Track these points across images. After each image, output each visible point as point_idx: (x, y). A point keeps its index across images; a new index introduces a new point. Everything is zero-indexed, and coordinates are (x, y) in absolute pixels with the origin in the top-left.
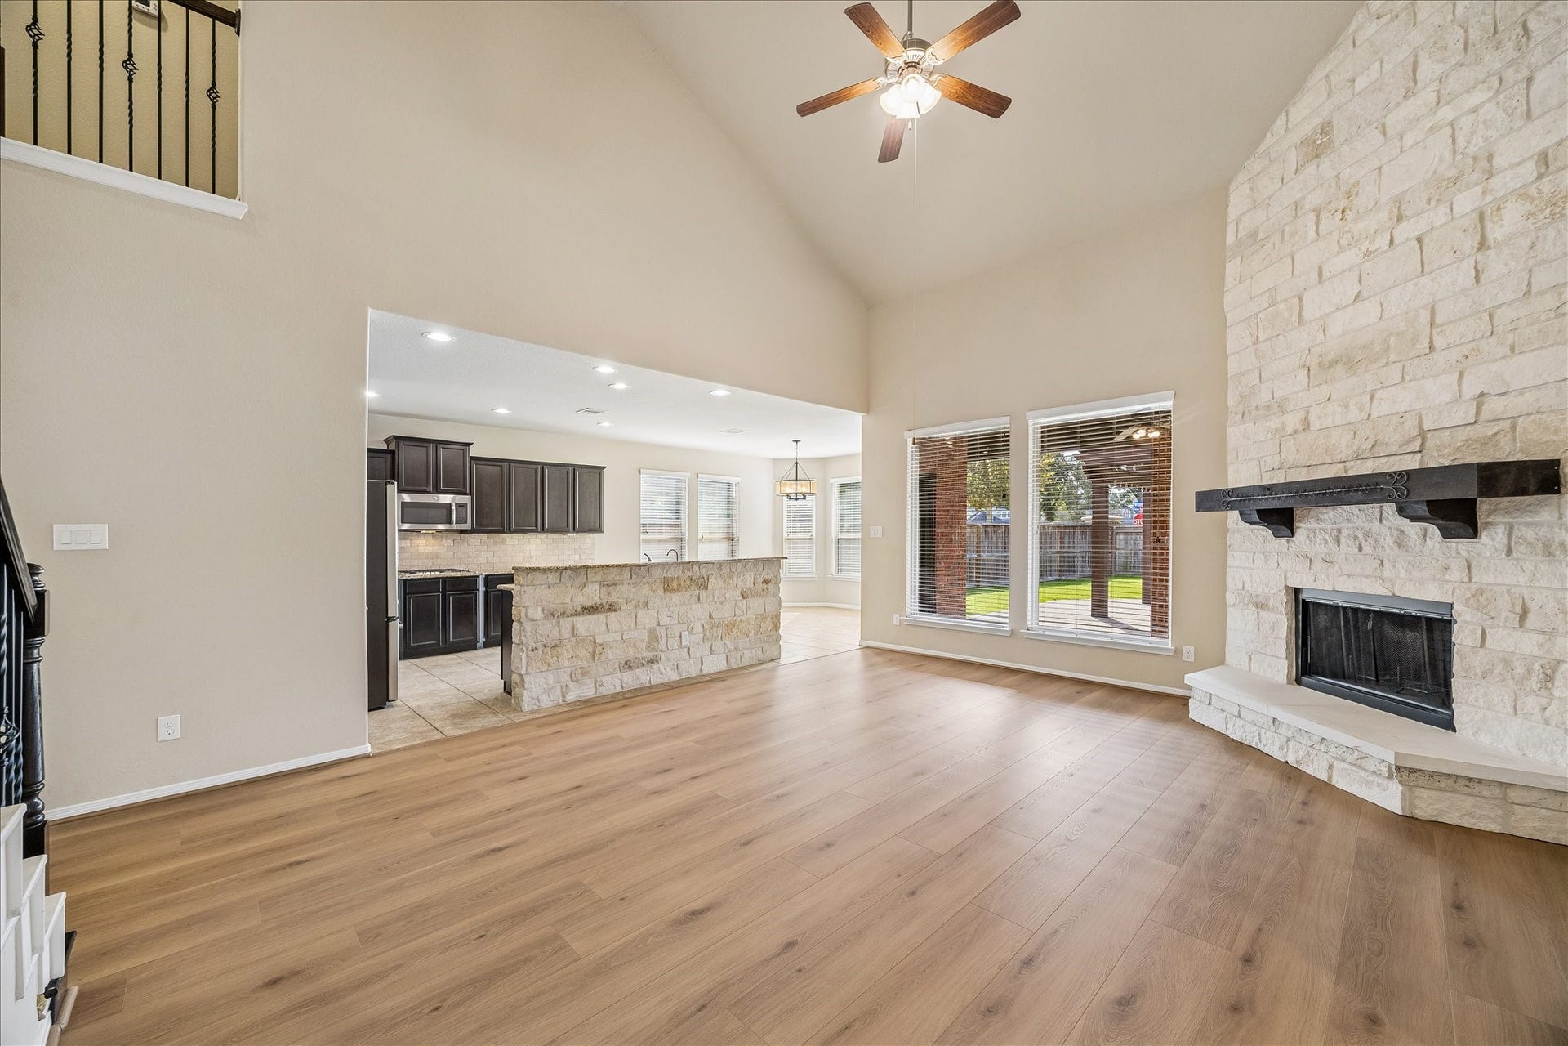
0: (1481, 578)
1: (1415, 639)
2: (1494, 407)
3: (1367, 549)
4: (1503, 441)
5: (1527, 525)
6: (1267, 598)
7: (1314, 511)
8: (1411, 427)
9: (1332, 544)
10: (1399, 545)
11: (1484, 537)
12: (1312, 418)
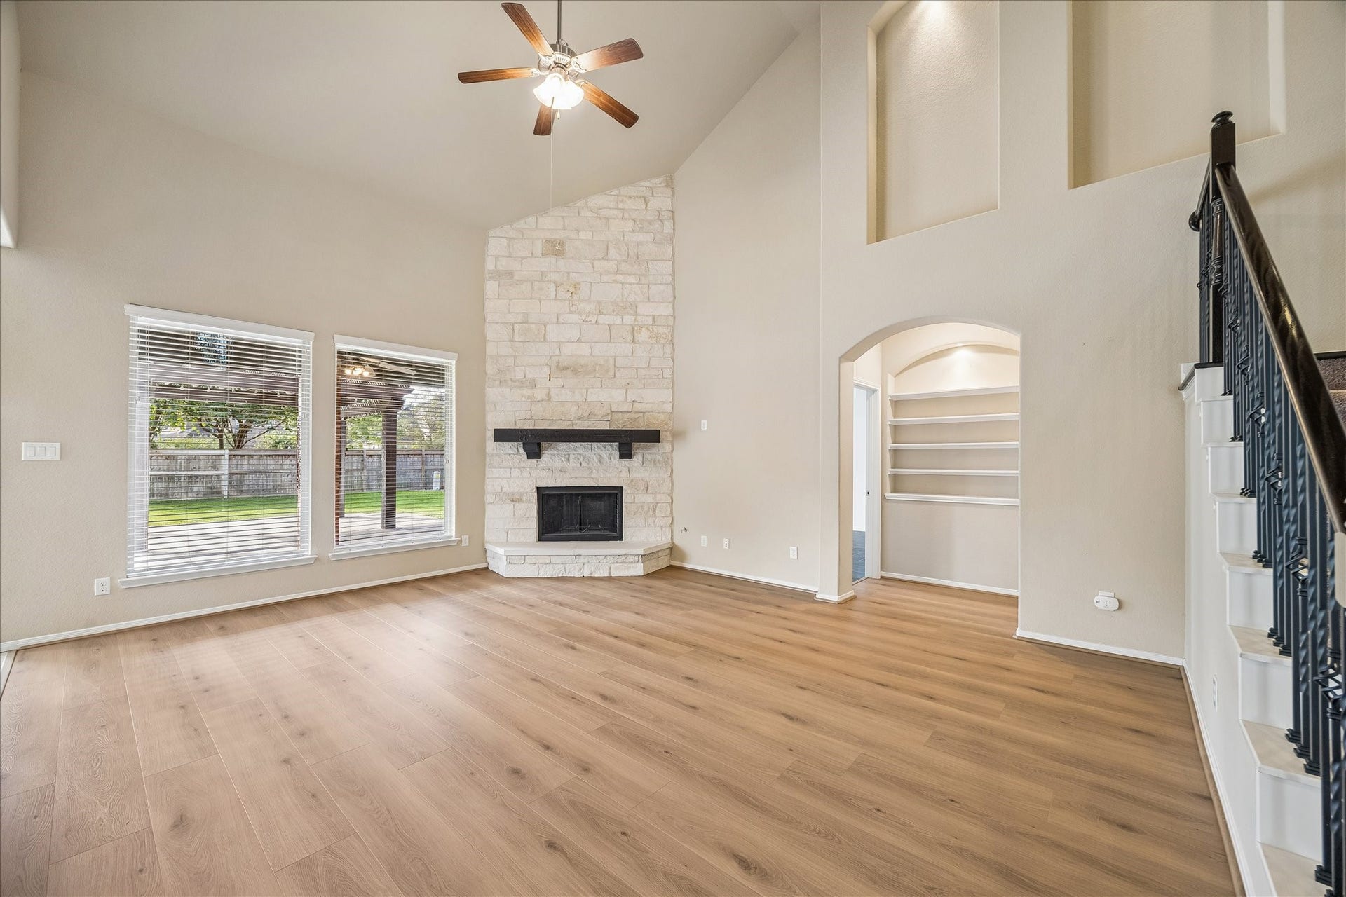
0: (634, 474)
1: (601, 506)
2: (638, 407)
3: (584, 464)
4: (641, 420)
5: (648, 453)
6: (521, 495)
7: (554, 444)
8: (606, 409)
9: (565, 463)
10: (600, 462)
11: (634, 458)
12: (553, 395)
